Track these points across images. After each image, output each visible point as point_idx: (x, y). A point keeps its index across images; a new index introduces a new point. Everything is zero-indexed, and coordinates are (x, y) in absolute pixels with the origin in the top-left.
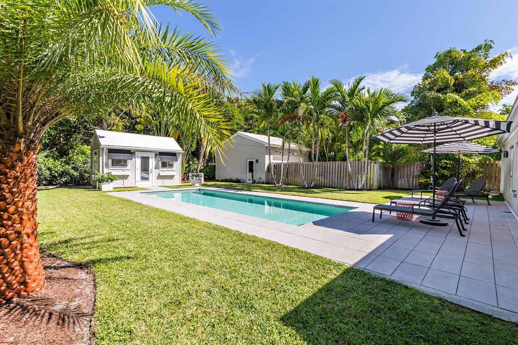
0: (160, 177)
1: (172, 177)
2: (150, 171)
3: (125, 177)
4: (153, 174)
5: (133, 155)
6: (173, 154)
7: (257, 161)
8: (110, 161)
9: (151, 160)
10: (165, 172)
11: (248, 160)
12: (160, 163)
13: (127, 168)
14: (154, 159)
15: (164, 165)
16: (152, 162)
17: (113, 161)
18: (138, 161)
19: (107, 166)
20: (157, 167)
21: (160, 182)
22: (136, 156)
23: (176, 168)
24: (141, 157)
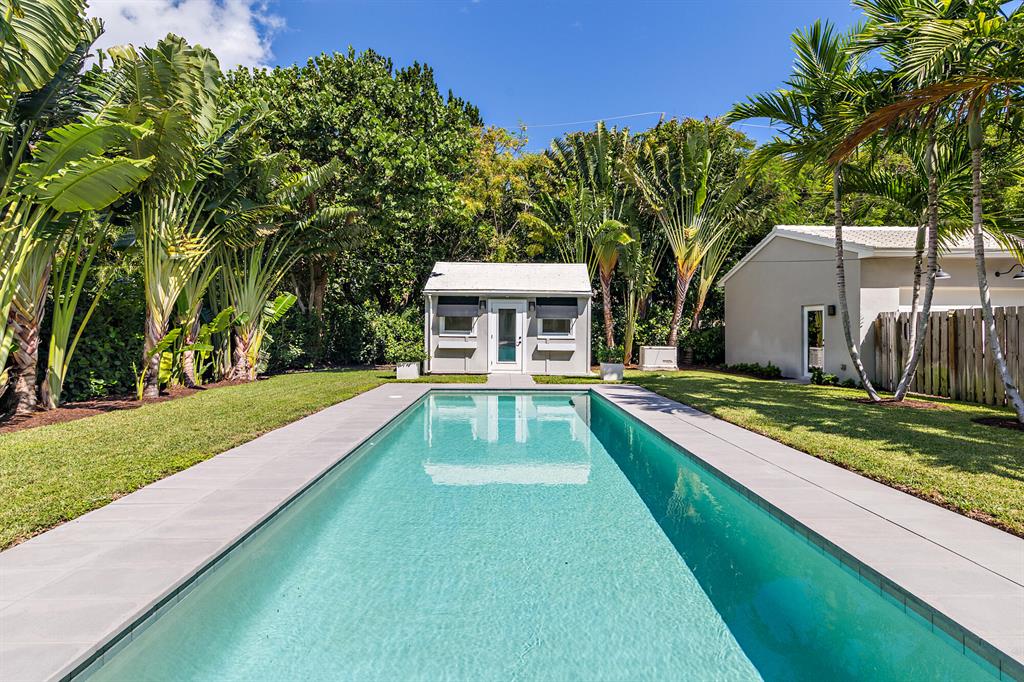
0: (539, 355)
1: (566, 356)
2: (517, 340)
3: (468, 353)
4: (523, 351)
5: (483, 307)
6: (571, 302)
7: (832, 311)
8: (442, 321)
9: (518, 316)
10: (552, 343)
11: (807, 310)
12: (540, 322)
13: (471, 335)
14: (525, 314)
15: (549, 327)
16: (522, 321)
17: (447, 319)
18: (493, 319)
19: (436, 330)
20: (532, 333)
21: (540, 367)
22: (489, 308)
23: (577, 333)
24: (500, 310)
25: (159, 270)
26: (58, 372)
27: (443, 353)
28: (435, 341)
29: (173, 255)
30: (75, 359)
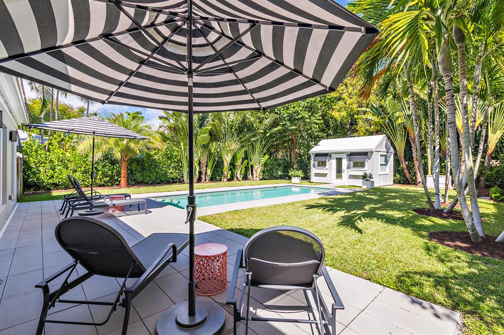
0: (351, 177)
2: (343, 171)
3: (325, 175)
4: (345, 175)
5: (330, 157)
8: (316, 163)
9: (343, 161)
10: (356, 172)
12: (352, 163)
14: (346, 160)
15: (356, 165)
16: (345, 163)
17: (318, 162)
18: (334, 162)
19: (314, 166)
20: (348, 167)
21: (352, 182)
22: (332, 158)
23: (368, 168)
24: (336, 158)
25: (225, 152)
26: (209, 174)
27: (317, 175)
28: (314, 171)
29: (229, 149)
30: (214, 170)
